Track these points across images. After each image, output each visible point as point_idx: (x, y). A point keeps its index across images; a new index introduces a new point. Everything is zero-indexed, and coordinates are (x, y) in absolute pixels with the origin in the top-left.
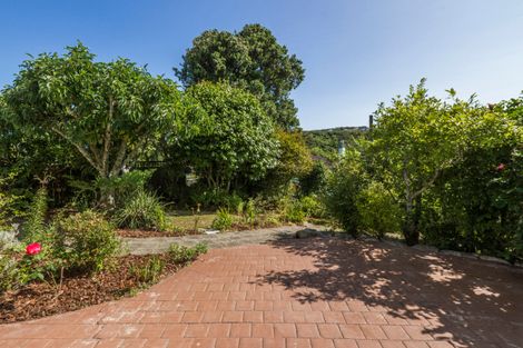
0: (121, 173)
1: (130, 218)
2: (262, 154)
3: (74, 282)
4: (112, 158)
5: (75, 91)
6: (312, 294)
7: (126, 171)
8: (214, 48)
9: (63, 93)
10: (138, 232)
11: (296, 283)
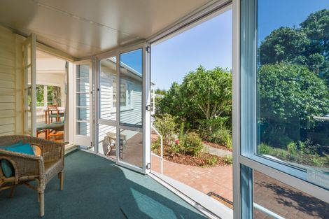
0: (214, 118)
1: (215, 138)
2: (312, 111)
3: (188, 156)
4: (211, 110)
5: (197, 85)
6: (291, 203)
7: (216, 117)
8: (275, 42)
9: (193, 87)
10: (217, 145)
11: (286, 194)
